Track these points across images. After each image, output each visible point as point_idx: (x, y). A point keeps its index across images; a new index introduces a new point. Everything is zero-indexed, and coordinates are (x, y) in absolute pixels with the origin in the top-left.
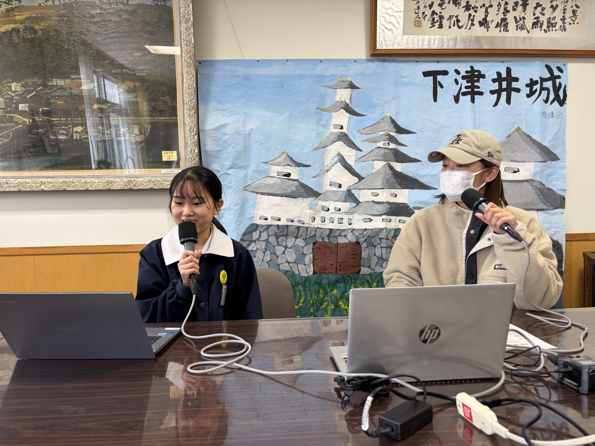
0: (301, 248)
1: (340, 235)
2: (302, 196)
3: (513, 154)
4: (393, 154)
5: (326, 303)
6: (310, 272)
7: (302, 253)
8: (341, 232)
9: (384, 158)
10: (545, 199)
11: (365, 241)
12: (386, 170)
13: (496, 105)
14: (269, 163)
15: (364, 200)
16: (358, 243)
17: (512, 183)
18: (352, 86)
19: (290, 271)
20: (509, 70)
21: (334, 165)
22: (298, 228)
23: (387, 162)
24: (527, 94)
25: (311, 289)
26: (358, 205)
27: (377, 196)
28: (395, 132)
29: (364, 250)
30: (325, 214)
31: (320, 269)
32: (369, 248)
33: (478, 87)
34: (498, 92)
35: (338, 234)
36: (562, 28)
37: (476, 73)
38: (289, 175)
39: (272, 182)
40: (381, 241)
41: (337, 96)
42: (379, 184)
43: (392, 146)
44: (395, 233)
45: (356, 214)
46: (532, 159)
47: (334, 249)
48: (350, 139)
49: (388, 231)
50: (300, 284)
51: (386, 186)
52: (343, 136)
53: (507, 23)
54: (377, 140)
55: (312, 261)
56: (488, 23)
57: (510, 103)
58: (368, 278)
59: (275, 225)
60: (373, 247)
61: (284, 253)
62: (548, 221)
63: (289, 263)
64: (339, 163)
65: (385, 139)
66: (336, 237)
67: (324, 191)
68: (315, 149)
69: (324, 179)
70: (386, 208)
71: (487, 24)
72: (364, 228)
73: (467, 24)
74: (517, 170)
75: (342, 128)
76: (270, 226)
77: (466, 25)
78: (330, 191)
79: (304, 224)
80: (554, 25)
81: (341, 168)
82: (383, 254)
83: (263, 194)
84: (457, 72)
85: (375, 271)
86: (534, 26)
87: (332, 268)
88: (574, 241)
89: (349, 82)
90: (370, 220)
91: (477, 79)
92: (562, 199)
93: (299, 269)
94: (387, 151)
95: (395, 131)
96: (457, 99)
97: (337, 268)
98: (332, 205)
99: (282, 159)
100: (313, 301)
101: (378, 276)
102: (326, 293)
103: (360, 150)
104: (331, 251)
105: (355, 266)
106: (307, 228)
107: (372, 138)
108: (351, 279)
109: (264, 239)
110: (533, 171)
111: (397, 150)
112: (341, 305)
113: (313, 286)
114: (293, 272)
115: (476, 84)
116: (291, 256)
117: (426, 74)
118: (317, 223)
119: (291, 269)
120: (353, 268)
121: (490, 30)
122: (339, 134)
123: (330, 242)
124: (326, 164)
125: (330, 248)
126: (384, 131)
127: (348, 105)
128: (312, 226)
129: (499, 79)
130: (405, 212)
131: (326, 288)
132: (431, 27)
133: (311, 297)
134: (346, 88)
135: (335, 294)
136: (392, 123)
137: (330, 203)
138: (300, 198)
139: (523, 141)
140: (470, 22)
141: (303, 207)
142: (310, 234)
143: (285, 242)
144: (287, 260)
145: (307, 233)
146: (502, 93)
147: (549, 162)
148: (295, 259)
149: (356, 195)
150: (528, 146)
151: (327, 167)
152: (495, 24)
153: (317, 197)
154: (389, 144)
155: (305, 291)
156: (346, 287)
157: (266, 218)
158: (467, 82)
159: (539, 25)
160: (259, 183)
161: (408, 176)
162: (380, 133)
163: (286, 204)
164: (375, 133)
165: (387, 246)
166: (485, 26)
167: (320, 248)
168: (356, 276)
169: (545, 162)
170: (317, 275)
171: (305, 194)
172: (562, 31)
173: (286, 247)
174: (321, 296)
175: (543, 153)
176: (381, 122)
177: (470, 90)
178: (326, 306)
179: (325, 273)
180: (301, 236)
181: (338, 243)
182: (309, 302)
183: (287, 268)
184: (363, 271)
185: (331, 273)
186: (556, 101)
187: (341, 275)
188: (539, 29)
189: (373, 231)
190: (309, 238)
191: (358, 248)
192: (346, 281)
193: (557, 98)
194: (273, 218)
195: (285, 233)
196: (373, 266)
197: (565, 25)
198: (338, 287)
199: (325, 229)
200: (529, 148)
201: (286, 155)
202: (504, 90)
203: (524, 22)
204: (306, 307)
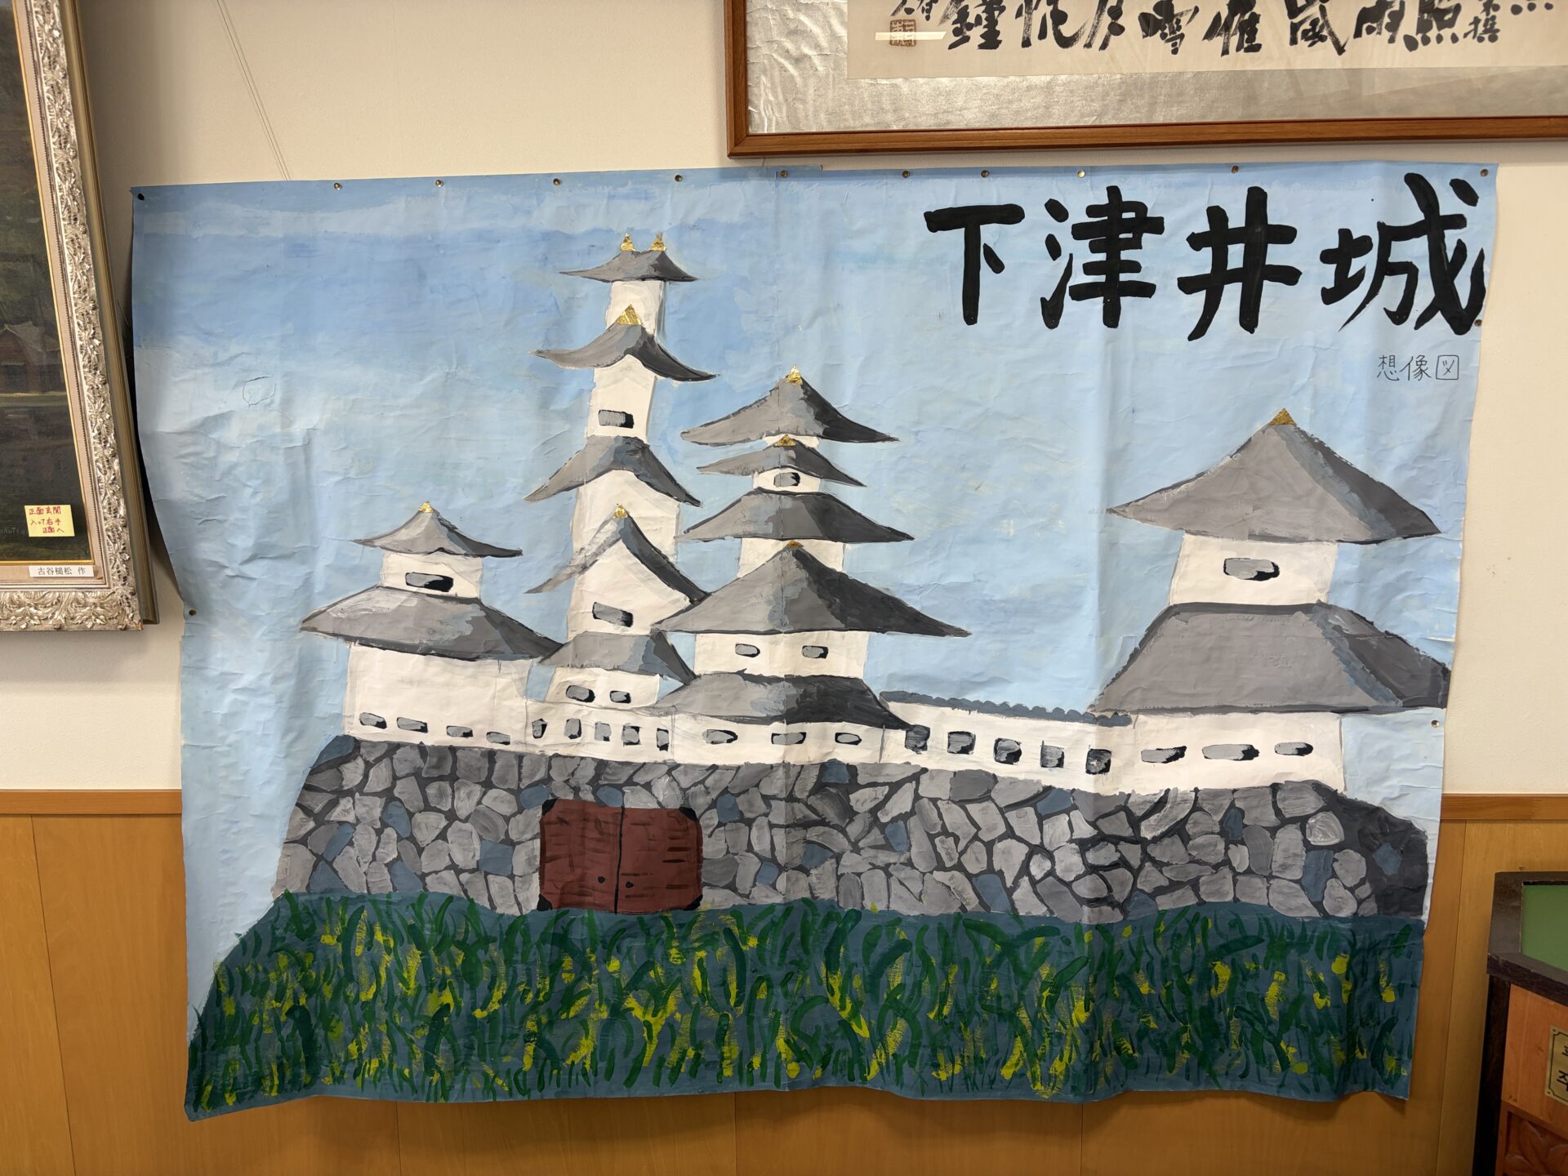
0: (501, 822)
1: (630, 782)
2: (497, 652)
3: (1258, 513)
4: (811, 512)
5: (584, 1000)
6: (527, 900)
7: (503, 837)
8: (635, 773)
9: (776, 528)
10: (1373, 672)
11: (713, 805)
12: (786, 568)
13: (1199, 332)
14: (377, 543)
15: (710, 670)
16: (688, 812)
17: (1251, 616)
18: (666, 272)
19: (460, 898)
20: (1257, 200)
21: (605, 551)
22: (491, 755)
23: (788, 542)
24: (1324, 290)
25: (531, 958)
26: (686, 684)
27: (753, 656)
28: (818, 436)
29: (710, 836)
30: (580, 711)
31: (562, 894)
32: (729, 827)
33: (1135, 267)
34: (1210, 286)
35: (624, 778)
36: (1481, 28)
37: (1126, 215)
38: (445, 583)
39: (393, 606)
40: (769, 806)
41: (611, 310)
42: (759, 613)
43: (810, 484)
44: (820, 776)
45: (682, 715)
46: (1329, 530)
47: (611, 829)
48: (657, 460)
49: (793, 772)
50: (494, 940)
51: (783, 625)
52: (635, 452)
53: (1255, 18)
54: (753, 466)
55: (538, 863)
56: (1178, 21)
57: (1256, 325)
58: (730, 921)
59: (412, 746)
60: (743, 825)
61: (442, 836)
62: (1380, 752)
63: (458, 871)
64: (621, 541)
65: (784, 461)
66: (619, 787)
67: (572, 636)
68: (533, 497)
69: (574, 594)
70: (784, 698)
71: (1171, 27)
72: (710, 764)
73: (1095, 27)
74: (1272, 570)
75: (629, 422)
76: (398, 746)
77: (1088, 30)
78: (595, 635)
79: (507, 743)
80: (1448, 17)
81: (630, 562)
82: (778, 847)
83: (366, 642)
84: (1057, 210)
85: (753, 902)
86: (1365, 26)
87: (602, 892)
88: (1474, 821)
89: (657, 255)
90: (732, 737)
91: (1130, 235)
92: (1439, 672)
93: (492, 891)
94: (788, 503)
95: (820, 431)
96: (1052, 312)
97: (617, 890)
98: (601, 681)
99: (419, 530)
100: (537, 995)
101: (760, 917)
102: (584, 968)
103: (695, 502)
104: (601, 833)
105: (679, 887)
106: (520, 757)
107: (734, 459)
108: (669, 925)
109: (379, 790)
110: (1328, 576)
111: (830, 497)
112: (633, 1009)
113: (539, 947)
114: (471, 901)
115: (1126, 255)
116: (465, 848)
117: (938, 221)
118: (554, 742)
119: (465, 892)
120: (675, 891)
121: (1183, 47)
122: (620, 444)
123: (599, 803)
124: (577, 546)
125: (597, 821)
126: (778, 433)
127: (651, 339)
128: (537, 752)
129: (1217, 234)
130: (856, 707)
131: (584, 952)
132: (952, 46)
133: (529, 983)
134: (643, 279)
135: (615, 972)
136: (808, 405)
137: (597, 675)
138: (489, 661)
139: (1298, 465)
140: (1106, 20)
141: (504, 689)
142: (533, 775)
143: (450, 800)
144: (451, 859)
145: (520, 773)
146: (1226, 287)
147: (1396, 543)
148: (477, 858)
149: (680, 652)
150: (1317, 482)
151: (582, 556)
152: (1204, 21)
153: (549, 656)
154: (797, 478)
155: (509, 962)
156: (650, 951)
157: (381, 720)
158: (1094, 249)
159: (1386, 20)
160: (351, 607)
161: (866, 585)
162: (765, 439)
163: (442, 679)
164: (748, 440)
165: (789, 822)
166: (1167, 31)
167: (566, 822)
168: (685, 916)
169: (1377, 542)
170: (551, 914)
171: (505, 647)
172: (1481, 40)
173: (451, 816)
174: (568, 978)
175: (1373, 511)
176: (770, 401)
177: (1102, 278)
178: (582, 1010)
179: (580, 905)
180: (503, 780)
181: (623, 808)
182: (523, 1000)
183: (451, 889)
184: (710, 899)
185: (600, 907)
186: (1439, 315)
187: (631, 914)
188: (1386, 34)
189: (740, 774)
190: (529, 786)
191: (687, 829)
192: (653, 931)
193: (1445, 301)
194: (402, 723)
195: (447, 770)
196: (744, 884)
197: (1494, 18)
198: (624, 950)
199: (582, 758)
200: (1320, 490)
201: (432, 518)
202: (1234, 276)
203: (1323, 10)
204: (512, 1015)
